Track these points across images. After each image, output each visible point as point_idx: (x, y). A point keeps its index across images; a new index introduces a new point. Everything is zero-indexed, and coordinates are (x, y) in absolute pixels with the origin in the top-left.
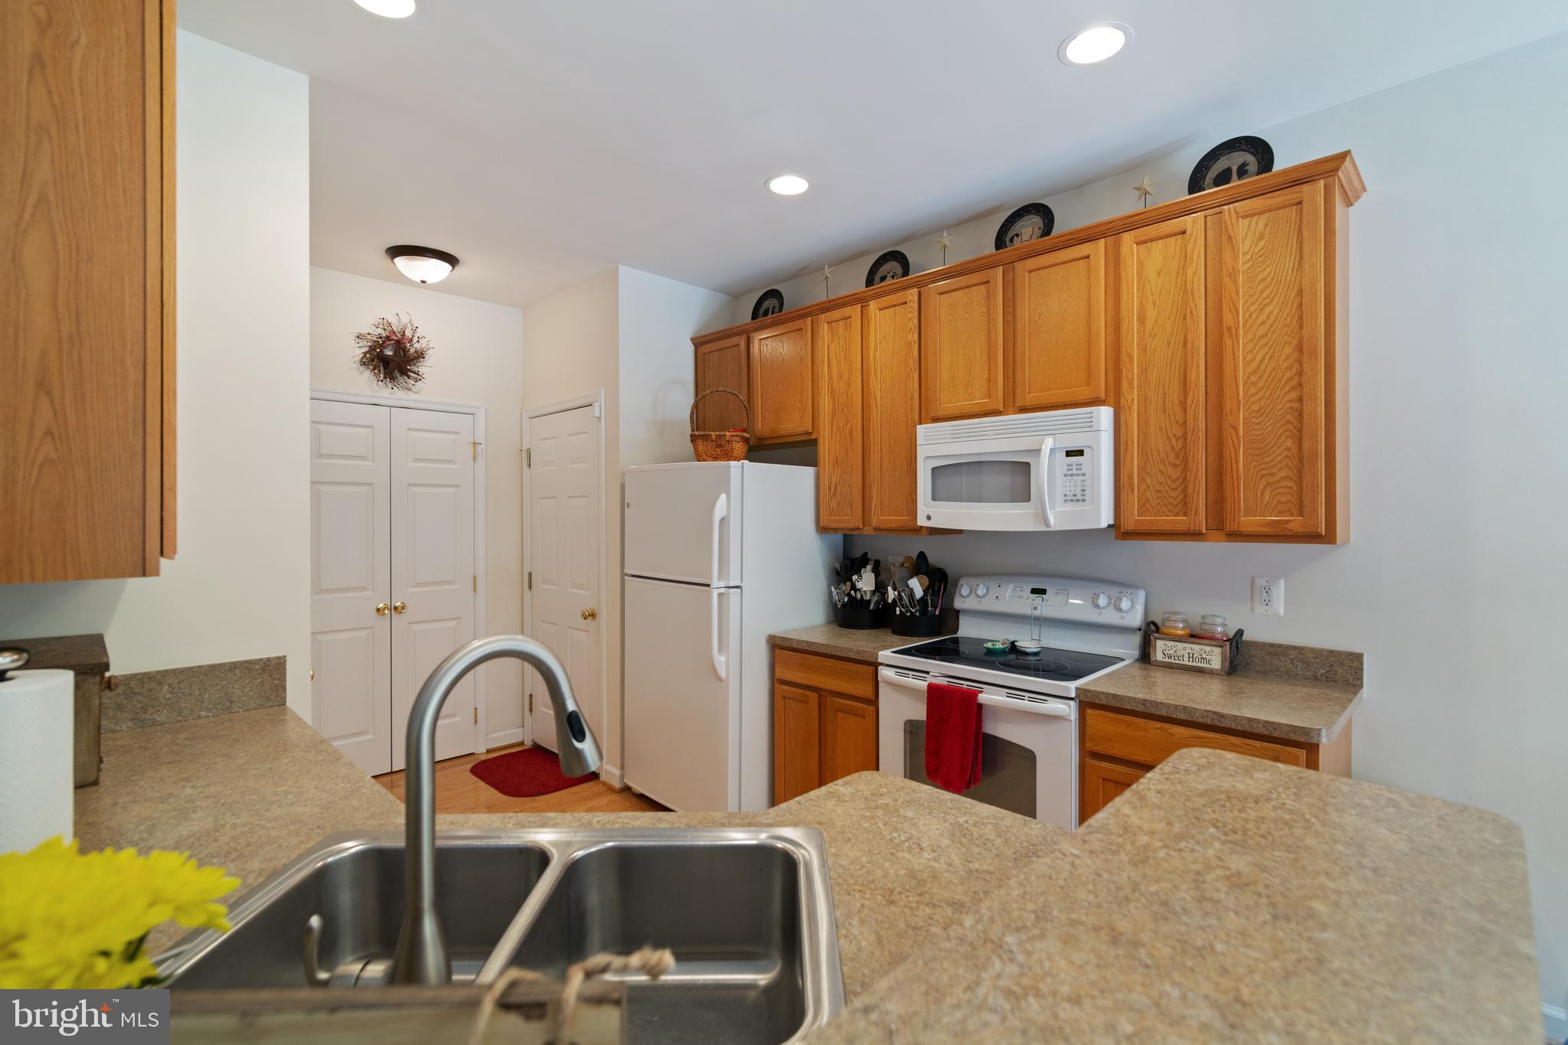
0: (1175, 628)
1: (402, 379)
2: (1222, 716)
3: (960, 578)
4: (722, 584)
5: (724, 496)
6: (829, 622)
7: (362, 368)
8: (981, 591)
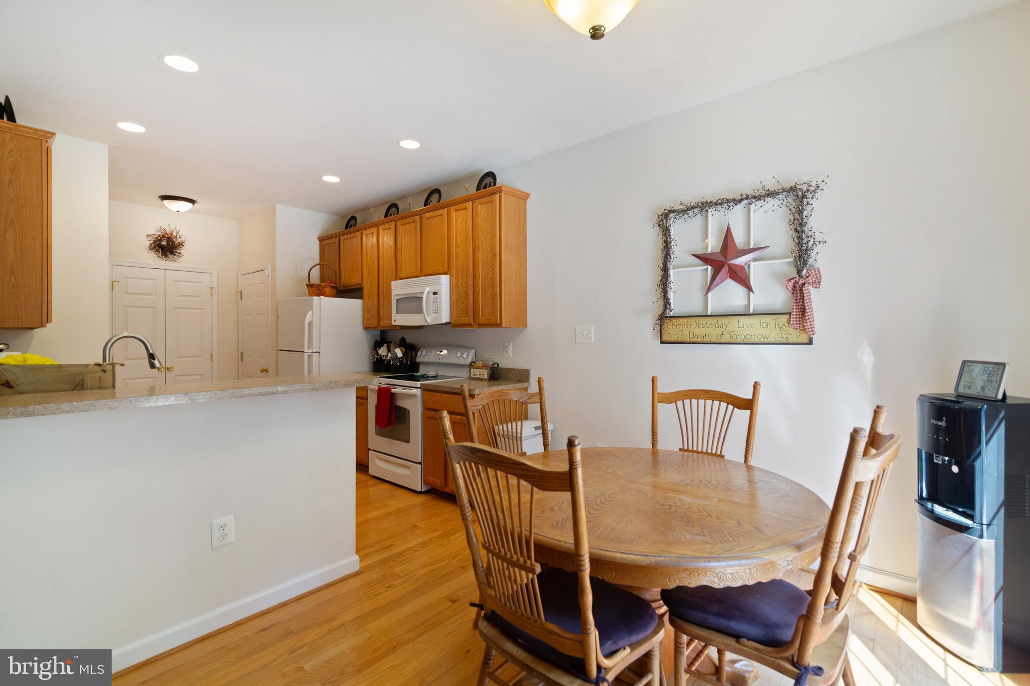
0: (479, 364)
1: (171, 256)
2: (452, 388)
4: (310, 351)
5: (311, 312)
6: (371, 371)
7: (150, 251)
8: (424, 353)
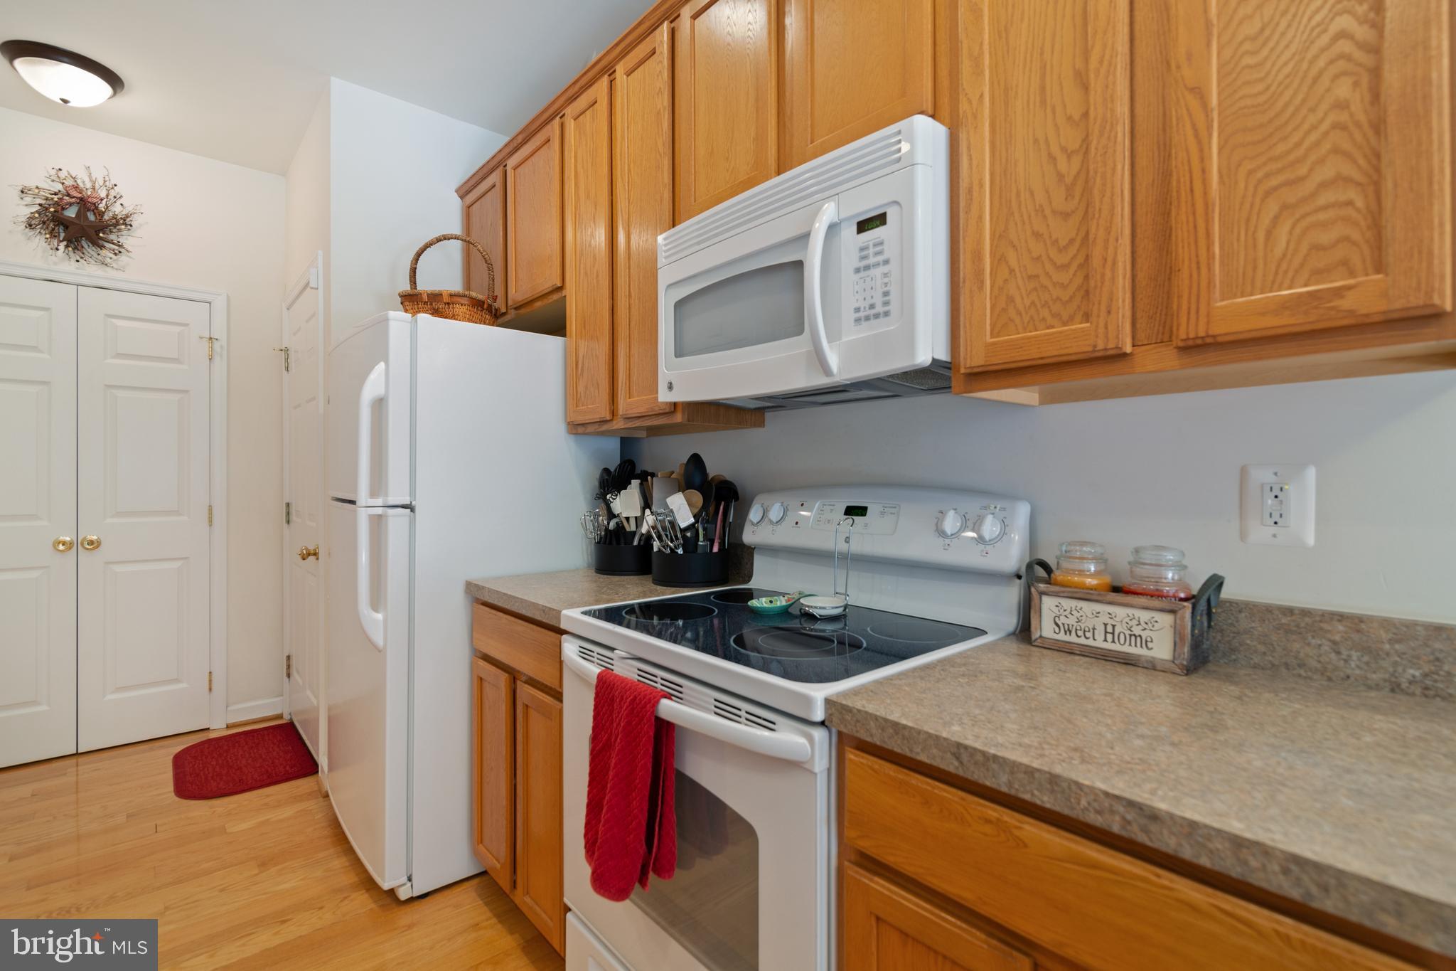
0: (1082, 573)
3: (756, 495)
5: (382, 365)
7: (28, 231)
8: (775, 513)
